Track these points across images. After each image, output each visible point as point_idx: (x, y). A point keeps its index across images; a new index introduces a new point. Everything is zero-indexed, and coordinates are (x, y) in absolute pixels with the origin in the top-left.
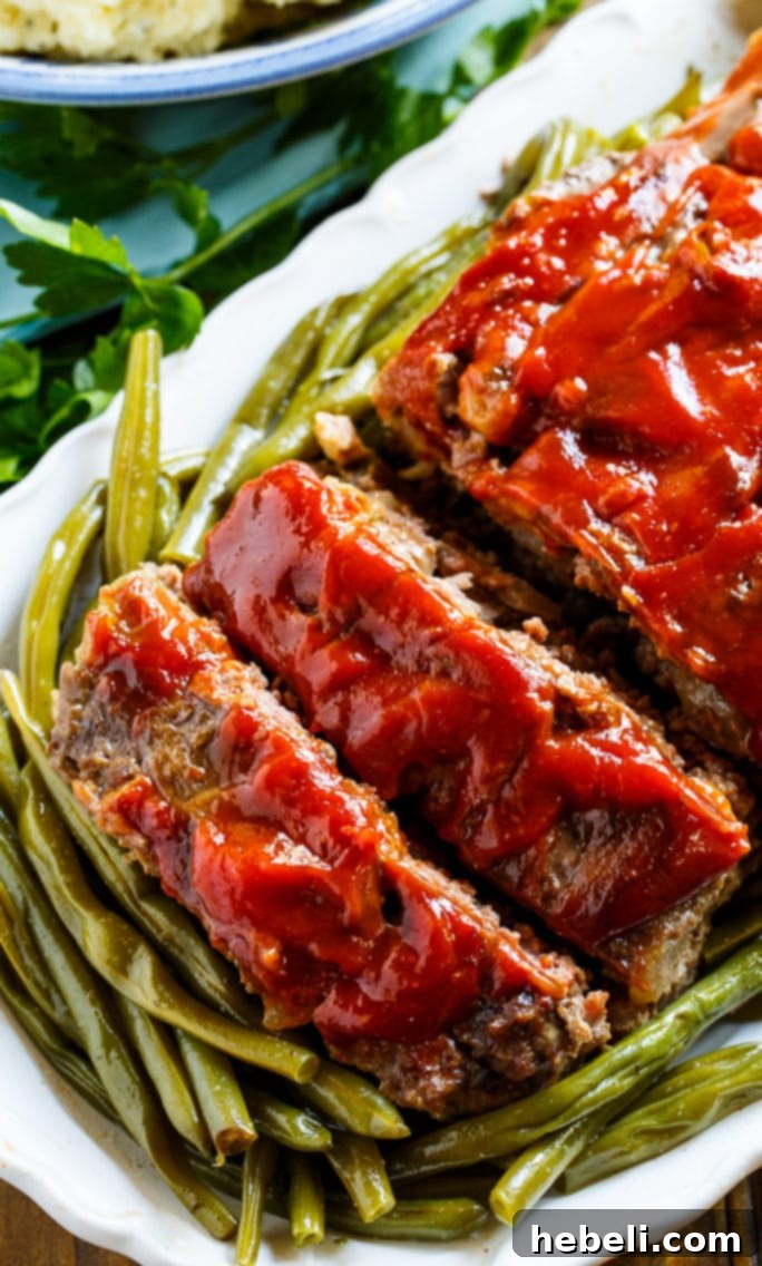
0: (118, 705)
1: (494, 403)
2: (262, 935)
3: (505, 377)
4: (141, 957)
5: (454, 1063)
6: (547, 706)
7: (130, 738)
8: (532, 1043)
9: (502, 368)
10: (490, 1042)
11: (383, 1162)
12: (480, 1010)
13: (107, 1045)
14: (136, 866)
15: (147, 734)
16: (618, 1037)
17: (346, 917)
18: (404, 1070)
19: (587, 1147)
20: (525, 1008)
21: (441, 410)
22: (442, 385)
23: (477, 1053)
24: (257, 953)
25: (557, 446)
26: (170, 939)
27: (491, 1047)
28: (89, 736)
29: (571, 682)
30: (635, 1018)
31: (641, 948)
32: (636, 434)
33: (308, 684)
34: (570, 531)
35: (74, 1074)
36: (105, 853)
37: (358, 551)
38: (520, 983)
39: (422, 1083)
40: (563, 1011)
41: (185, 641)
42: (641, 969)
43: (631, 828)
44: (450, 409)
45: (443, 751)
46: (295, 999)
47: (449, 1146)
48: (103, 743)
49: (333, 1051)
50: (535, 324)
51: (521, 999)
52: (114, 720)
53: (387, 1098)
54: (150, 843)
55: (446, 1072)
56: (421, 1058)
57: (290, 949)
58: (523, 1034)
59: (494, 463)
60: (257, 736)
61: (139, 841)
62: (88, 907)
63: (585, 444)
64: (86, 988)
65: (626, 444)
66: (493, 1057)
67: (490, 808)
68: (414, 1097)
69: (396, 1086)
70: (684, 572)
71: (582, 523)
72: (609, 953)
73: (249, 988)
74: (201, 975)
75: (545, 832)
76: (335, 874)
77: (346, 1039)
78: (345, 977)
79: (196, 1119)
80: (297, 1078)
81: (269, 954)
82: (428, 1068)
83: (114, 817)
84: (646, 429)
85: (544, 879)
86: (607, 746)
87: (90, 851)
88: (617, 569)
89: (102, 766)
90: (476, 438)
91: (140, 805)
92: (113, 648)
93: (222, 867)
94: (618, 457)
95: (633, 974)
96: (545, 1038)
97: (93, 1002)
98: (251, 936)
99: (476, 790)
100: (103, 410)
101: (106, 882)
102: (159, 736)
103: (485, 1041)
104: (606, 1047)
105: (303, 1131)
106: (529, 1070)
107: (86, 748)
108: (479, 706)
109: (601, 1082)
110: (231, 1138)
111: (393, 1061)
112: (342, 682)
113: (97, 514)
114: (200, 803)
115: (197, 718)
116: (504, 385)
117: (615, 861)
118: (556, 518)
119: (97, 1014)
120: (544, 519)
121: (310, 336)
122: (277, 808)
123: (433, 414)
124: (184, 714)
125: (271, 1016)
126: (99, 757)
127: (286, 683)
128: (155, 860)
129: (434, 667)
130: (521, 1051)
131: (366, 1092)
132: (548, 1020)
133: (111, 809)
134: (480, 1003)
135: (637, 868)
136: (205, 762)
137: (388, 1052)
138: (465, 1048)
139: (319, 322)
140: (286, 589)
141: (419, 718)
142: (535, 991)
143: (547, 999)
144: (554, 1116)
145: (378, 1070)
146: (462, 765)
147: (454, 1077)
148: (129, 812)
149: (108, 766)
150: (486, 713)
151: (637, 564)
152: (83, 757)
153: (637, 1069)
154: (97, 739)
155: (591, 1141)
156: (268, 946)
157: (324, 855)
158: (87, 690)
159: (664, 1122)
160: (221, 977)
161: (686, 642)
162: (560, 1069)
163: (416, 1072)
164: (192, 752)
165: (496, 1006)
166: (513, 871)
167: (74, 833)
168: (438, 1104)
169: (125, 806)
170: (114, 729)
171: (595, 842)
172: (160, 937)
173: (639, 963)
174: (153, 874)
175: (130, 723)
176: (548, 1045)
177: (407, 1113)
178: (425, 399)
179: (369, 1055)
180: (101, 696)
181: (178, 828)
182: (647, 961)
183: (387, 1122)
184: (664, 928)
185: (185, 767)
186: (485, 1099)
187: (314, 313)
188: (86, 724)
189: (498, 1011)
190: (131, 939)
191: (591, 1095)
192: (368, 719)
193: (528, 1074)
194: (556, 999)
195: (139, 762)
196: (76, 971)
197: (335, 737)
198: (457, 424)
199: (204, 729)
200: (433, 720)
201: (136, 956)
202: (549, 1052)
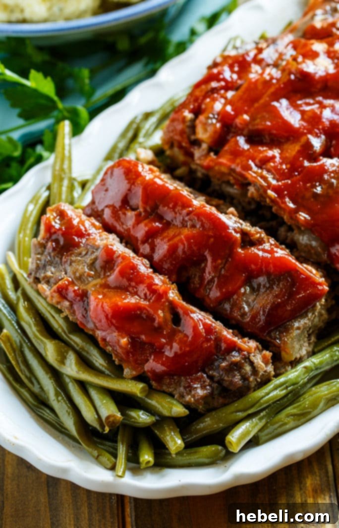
0: (56, 252)
1: (210, 129)
2: (120, 334)
3: (214, 118)
4: (70, 356)
5: (207, 384)
6: (238, 236)
7: (62, 265)
8: (240, 372)
9: (214, 115)
10: (221, 373)
11: (178, 430)
12: (217, 360)
13: (57, 394)
14: (66, 319)
15: (69, 262)
16: (277, 375)
17: (156, 324)
18: (185, 388)
19: (267, 423)
20: (236, 357)
21: (189, 138)
22: (189, 127)
23: (216, 379)
24: (119, 341)
25: (237, 143)
26: (83, 349)
27: (222, 375)
28: (44, 266)
29: (246, 226)
30: (285, 368)
31: (285, 334)
32: (270, 134)
33: (136, 239)
34: (244, 173)
35: (44, 414)
36: (53, 317)
37: (155, 183)
38: (233, 347)
39: (193, 392)
40: (252, 358)
41: (84, 225)
42: (285, 343)
43: (277, 283)
44: (193, 137)
45: (195, 259)
46: (136, 361)
47: (208, 424)
48: (50, 269)
49: (154, 384)
50: (226, 98)
51: (234, 353)
52: (54, 258)
53: (178, 401)
54: (71, 305)
55: (203, 387)
56: (192, 382)
57: (134, 342)
58: (235, 368)
59: (212, 154)
60: (115, 256)
61: (67, 303)
62: (47, 338)
63: (249, 141)
64: (47, 373)
65: (267, 139)
66: (223, 380)
67: (216, 280)
68: (190, 399)
69: (182, 396)
70: (293, 184)
71: (248, 168)
72: (271, 337)
73: (117, 362)
74: (96, 361)
75: (240, 288)
76: (150, 306)
77: (159, 377)
78: (157, 350)
79: (96, 416)
80: (139, 395)
81: (124, 341)
82: (195, 386)
83: (55, 295)
84: (274, 132)
85: (242, 308)
86: (264, 251)
87: (47, 317)
88: (264, 184)
89: (51, 277)
90: (204, 146)
91: (67, 289)
92: (53, 230)
93: (102, 307)
94: (262, 144)
95: (282, 345)
96: (245, 370)
97: (50, 378)
98: (116, 334)
99: (209, 273)
100: (47, 159)
101: (54, 329)
102: (74, 262)
103: (219, 373)
104: (273, 378)
105: (142, 418)
106: (239, 384)
107: (43, 271)
108: (209, 237)
109: (271, 392)
110: (111, 419)
111: (180, 386)
112: (151, 236)
113: (46, 194)
114: (92, 286)
115: (89, 253)
116: (214, 121)
117: (271, 296)
118: (238, 169)
119: (52, 383)
120: (233, 171)
121: (135, 126)
122: (125, 282)
123: (186, 140)
124: (84, 253)
125: (127, 372)
126: (49, 274)
127: (127, 239)
128: (74, 313)
129: (189, 224)
130: (234, 376)
131: (169, 400)
132: (246, 362)
133: (54, 291)
134: (216, 357)
135: (281, 299)
136: (94, 270)
137: (178, 382)
138: (211, 378)
139: (138, 120)
140: (125, 202)
141: (184, 245)
142: (240, 350)
143: (245, 353)
144: (252, 406)
145: (174, 391)
146: (203, 265)
147: (206, 389)
148: (62, 292)
149: (52, 277)
150: (212, 240)
151: (274, 182)
152: (42, 275)
153: (287, 388)
154: (48, 267)
155: (269, 421)
156: (123, 338)
157: (146, 298)
158: (43, 249)
159: (301, 410)
160: (105, 361)
161: (296, 211)
162: (253, 385)
163: (190, 389)
164: (88, 266)
165: (223, 357)
166: (227, 306)
167: (40, 312)
168: (201, 401)
169: (60, 289)
170: (55, 262)
171: (262, 290)
172: (78, 348)
173: (284, 340)
174: (74, 321)
175: (61, 259)
176: (246, 373)
177: (187, 406)
178: (182, 133)
179: (170, 384)
180: (49, 250)
181: (83, 296)
182: (288, 339)
183: (178, 410)
184: (294, 325)
185: (85, 272)
186: (221, 401)
187: (136, 118)
188: (43, 262)
189: (224, 359)
190: (66, 349)
191: (267, 397)
192: (162, 248)
193: (239, 386)
194: (249, 353)
195: (66, 273)
196: (43, 367)
197: (149, 257)
198: (197, 143)
199: (93, 257)
200: (190, 244)
201: (68, 356)
202: (247, 376)
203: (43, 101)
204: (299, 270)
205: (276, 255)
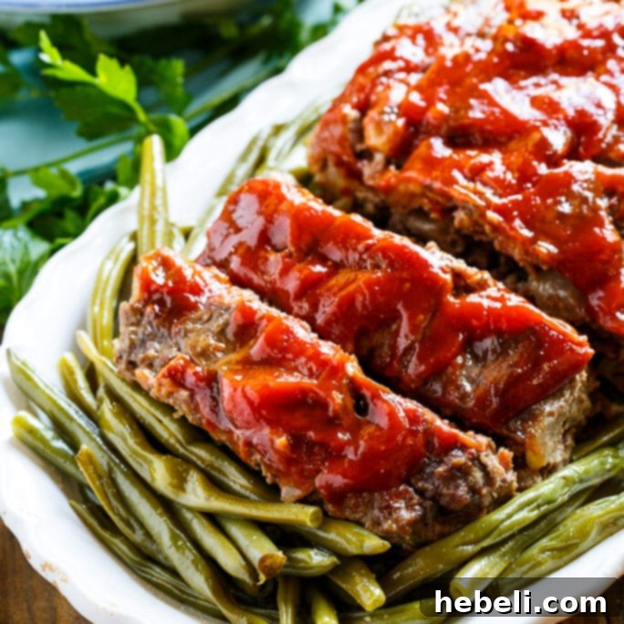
0: (161, 319)
1: (388, 131)
2: (274, 430)
3: (393, 112)
4: (192, 477)
5: (415, 501)
6: (448, 277)
7: (171, 338)
8: (466, 480)
9: (391, 108)
10: (437, 483)
12: (429, 465)
13: (174, 538)
14: (183, 421)
15: (182, 333)
16: (521, 490)
17: (331, 413)
18: (381, 509)
19: (510, 564)
20: (459, 457)
21: (352, 147)
22: (353, 131)
23: (428, 494)
24: (272, 441)
25: (430, 147)
26: (211, 466)
27: (438, 486)
28: (143, 342)
29: (460, 264)
30: (533, 479)
31: (530, 423)
32: (482, 131)
33: (287, 293)
34: (446, 189)
36: (160, 421)
37: (309, 209)
38: (453, 443)
39: (394, 516)
40: (484, 459)
41: (202, 278)
42: (532, 437)
43: (513, 345)
44: (359, 147)
45: (382, 316)
46: (301, 473)
47: (418, 568)
48: (152, 345)
49: (330, 508)
50: (408, 84)
51: (455, 452)
52: (159, 329)
53: (371, 531)
54: (192, 395)
55: (409, 507)
56: (391, 498)
57: (297, 441)
58: (459, 474)
59: (392, 168)
60: (258, 316)
61: (184, 394)
62: (152, 453)
63: (450, 142)
64: (155, 509)
65: (478, 138)
66: (441, 495)
67: (417, 345)
68: (391, 526)
69: (377, 523)
70: (527, 200)
71: (453, 181)
72: (508, 429)
73: (269, 480)
74: (235, 482)
75: (455, 356)
76: (319, 386)
77: (337, 496)
78: (334, 454)
79: (243, 563)
80: (309, 523)
81: (281, 441)
82: (397, 505)
83: (166, 381)
84: (489, 127)
85: (459, 387)
86: (489, 297)
87: (150, 425)
88: (482, 203)
89: (154, 358)
90: (379, 158)
91: (183, 372)
92: (153, 287)
93: (245, 395)
94: (470, 146)
95: (527, 440)
96: (474, 477)
97: (161, 515)
98: (266, 431)
99: (406, 337)
100: (126, 198)
101: (163, 441)
102: (192, 331)
103: (433, 484)
104: (515, 493)
105: (316, 559)
106: (466, 499)
107: (141, 350)
108: (403, 281)
109: (514, 514)
110: (268, 562)
111: (373, 508)
112: (310, 288)
113: (131, 246)
114: (223, 364)
115: (215, 315)
116: (393, 117)
117: (505, 366)
118: (437, 185)
119: (165, 521)
120: (429, 188)
121: (260, 143)
122: (275, 354)
123: (349, 151)
124: (206, 317)
125: (287, 491)
126: (151, 352)
127: (271, 295)
128: (196, 409)
129: (369, 264)
130: (457, 487)
131: (357, 529)
132: (474, 464)
133: (164, 376)
134: (426, 460)
135: (522, 368)
136: (223, 340)
137: (369, 501)
138: (421, 492)
140: (264, 238)
141: (364, 295)
142: (464, 447)
143: (473, 451)
144: (487, 535)
145: (363, 517)
146: (394, 327)
147: (414, 510)
148: (176, 377)
149: (158, 357)
150: (408, 285)
151: (496, 200)
152: (141, 356)
153: (538, 507)
154: (149, 344)
155: (513, 560)
156: (280, 436)
157: (311, 375)
158: (139, 317)
159: (562, 541)
160: (249, 480)
161: (534, 241)
162: (487, 501)
163: (389, 510)
164: (213, 337)
165: (438, 460)
166: (437, 387)
167: (138, 416)
168: (407, 528)
169: (173, 372)
170: (159, 335)
171: (490, 357)
172: (202, 466)
173: (530, 432)
174: (194, 423)
175: (169, 329)
176: (476, 483)
177: (385, 536)
178: (342, 141)
179: (356, 506)
180: (149, 317)
181: (211, 380)
182: (536, 431)
183: (373, 544)
184: (544, 409)
185: (209, 345)
186: (438, 528)
187: (260, 133)
188: (140, 336)
189: (440, 462)
190: (185, 467)
191: (507, 523)
192: (327, 308)
193: (466, 502)
194: (479, 451)
195: (179, 350)
196: (148, 499)
197: (309, 319)
198: (367, 154)
199: (221, 321)
200: (373, 293)
201: (189, 478)
202: (477, 487)
203: (115, 110)
204: (547, 323)
205: (509, 304)
